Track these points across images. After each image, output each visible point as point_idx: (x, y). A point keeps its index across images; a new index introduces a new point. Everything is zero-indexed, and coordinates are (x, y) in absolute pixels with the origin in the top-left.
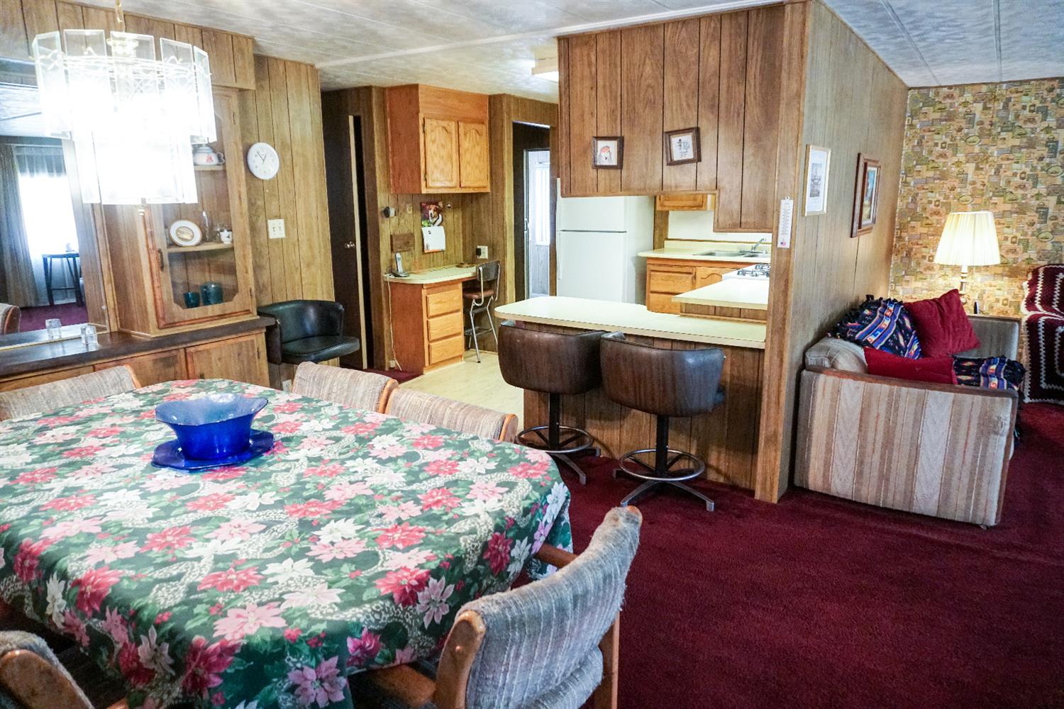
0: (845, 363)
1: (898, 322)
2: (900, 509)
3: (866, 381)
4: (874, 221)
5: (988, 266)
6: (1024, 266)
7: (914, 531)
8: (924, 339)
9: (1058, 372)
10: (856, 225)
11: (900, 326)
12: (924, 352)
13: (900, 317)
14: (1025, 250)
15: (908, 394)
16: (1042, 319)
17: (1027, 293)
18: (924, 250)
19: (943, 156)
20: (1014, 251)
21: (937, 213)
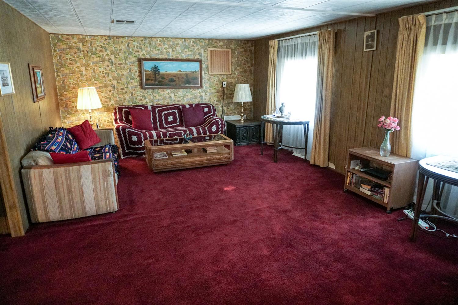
0: (42, 162)
1: (66, 138)
2: (82, 217)
3: (53, 168)
4: (45, 94)
5: (99, 109)
6: (111, 107)
7: (90, 224)
8: (79, 142)
9: (130, 145)
10: (35, 97)
11: (67, 139)
12: (80, 148)
13: (66, 135)
14: (110, 101)
15: (73, 169)
16: (121, 127)
17: (114, 117)
18: (72, 104)
19: (71, 64)
20: (106, 102)
21: (75, 88)
